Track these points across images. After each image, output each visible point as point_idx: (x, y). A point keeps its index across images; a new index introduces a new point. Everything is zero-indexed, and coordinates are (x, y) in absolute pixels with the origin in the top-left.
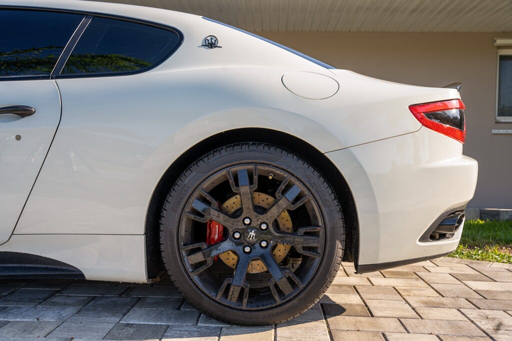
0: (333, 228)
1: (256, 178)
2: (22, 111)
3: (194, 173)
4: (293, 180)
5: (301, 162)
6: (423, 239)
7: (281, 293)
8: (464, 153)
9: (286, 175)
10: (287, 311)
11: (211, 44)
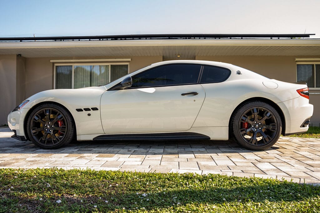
0: (279, 124)
1: (258, 110)
2: (195, 94)
3: (242, 109)
4: (268, 111)
5: (270, 106)
6: (301, 127)
7: (266, 141)
8: (309, 103)
9: (266, 109)
10: (268, 146)
11: (239, 73)
